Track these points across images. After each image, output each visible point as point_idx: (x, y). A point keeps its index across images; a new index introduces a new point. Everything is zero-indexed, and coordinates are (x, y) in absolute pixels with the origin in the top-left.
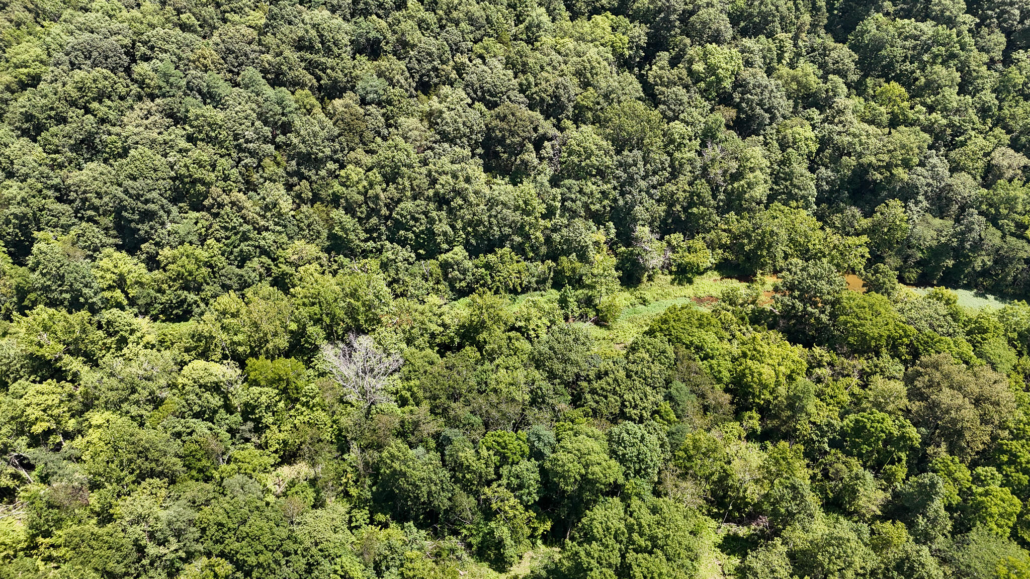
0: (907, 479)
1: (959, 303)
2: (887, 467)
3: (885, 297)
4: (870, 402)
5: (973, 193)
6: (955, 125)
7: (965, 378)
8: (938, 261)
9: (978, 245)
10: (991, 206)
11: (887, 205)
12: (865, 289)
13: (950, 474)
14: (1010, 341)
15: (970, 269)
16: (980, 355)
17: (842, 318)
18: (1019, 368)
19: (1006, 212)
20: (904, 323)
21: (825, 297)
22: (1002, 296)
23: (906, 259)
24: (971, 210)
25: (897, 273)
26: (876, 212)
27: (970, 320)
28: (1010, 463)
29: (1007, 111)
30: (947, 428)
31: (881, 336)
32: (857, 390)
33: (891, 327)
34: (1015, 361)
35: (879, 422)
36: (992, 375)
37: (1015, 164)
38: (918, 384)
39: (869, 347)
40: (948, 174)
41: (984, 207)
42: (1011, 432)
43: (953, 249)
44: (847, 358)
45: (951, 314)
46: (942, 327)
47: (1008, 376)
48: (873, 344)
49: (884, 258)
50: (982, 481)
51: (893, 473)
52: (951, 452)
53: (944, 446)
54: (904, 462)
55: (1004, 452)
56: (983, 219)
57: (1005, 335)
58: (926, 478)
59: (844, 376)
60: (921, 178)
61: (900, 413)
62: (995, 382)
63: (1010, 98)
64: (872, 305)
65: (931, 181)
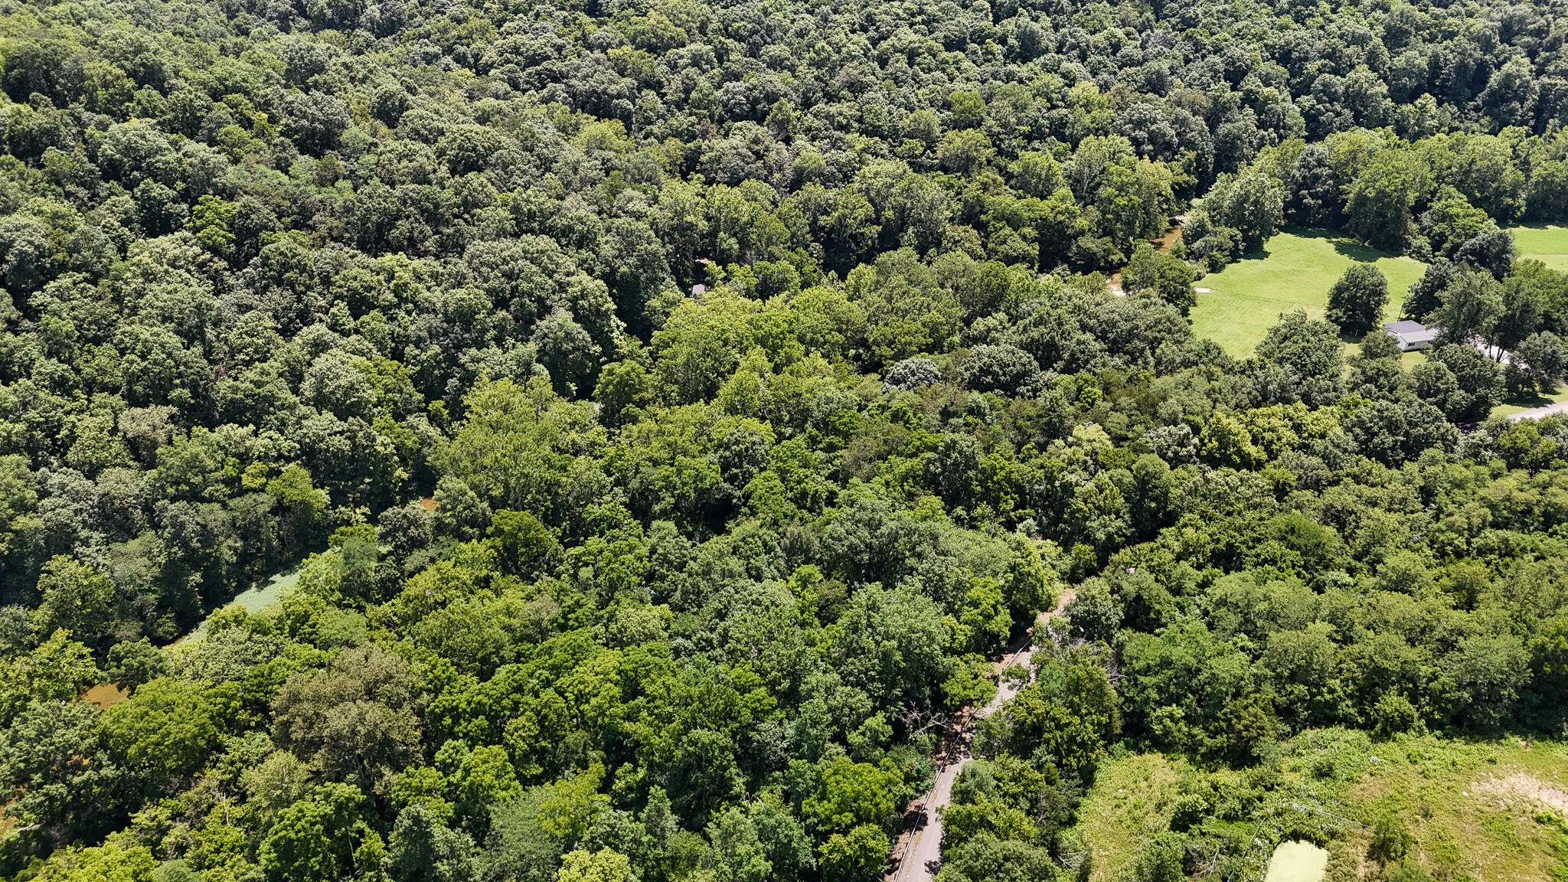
0: (387, 842)
1: (250, 612)
2: (357, 854)
3: (161, 678)
4: (268, 807)
5: (142, 484)
6: (39, 423)
7: (336, 682)
8: (181, 586)
9: (206, 535)
10: (177, 483)
11: (49, 572)
12: (126, 691)
13: (419, 791)
14: (339, 604)
15: (225, 567)
16: (326, 645)
17: (132, 751)
18: (374, 624)
19: (200, 478)
20: (214, 686)
21: (82, 748)
22: (287, 567)
23: (140, 614)
24: (159, 504)
25: (145, 639)
26: (43, 591)
27: (280, 619)
28: (456, 721)
29: (88, 370)
30: (371, 749)
31: (203, 726)
32: (239, 812)
33: (204, 705)
34: (364, 621)
35: (299, 819)
36: (357, 654)
37: (157, 421)
38: (297, 735)
39: (202, 751)
40: (90, 483)
41: (171, 490)
42: (429, 691)
43: (183, 560)
44: (188, 788)
45: (254, 631)
46: (259, 652)
47: (372, 640)
48: (202, 743)
49: (112, 636)
50: (452, 764)
51: (369, 854)
52: (398, 769)
53: (387, 771)
54: (367, 830)
55: (442, 716)
56: (182, 504)
57: (328, 603)
58: (403, 821)
59: (206, 814)
60: (59, 510)
61: (311, 785)
62: (366, 659)
63: (77, 352)
64: (154, 701)
65: (76, 506)
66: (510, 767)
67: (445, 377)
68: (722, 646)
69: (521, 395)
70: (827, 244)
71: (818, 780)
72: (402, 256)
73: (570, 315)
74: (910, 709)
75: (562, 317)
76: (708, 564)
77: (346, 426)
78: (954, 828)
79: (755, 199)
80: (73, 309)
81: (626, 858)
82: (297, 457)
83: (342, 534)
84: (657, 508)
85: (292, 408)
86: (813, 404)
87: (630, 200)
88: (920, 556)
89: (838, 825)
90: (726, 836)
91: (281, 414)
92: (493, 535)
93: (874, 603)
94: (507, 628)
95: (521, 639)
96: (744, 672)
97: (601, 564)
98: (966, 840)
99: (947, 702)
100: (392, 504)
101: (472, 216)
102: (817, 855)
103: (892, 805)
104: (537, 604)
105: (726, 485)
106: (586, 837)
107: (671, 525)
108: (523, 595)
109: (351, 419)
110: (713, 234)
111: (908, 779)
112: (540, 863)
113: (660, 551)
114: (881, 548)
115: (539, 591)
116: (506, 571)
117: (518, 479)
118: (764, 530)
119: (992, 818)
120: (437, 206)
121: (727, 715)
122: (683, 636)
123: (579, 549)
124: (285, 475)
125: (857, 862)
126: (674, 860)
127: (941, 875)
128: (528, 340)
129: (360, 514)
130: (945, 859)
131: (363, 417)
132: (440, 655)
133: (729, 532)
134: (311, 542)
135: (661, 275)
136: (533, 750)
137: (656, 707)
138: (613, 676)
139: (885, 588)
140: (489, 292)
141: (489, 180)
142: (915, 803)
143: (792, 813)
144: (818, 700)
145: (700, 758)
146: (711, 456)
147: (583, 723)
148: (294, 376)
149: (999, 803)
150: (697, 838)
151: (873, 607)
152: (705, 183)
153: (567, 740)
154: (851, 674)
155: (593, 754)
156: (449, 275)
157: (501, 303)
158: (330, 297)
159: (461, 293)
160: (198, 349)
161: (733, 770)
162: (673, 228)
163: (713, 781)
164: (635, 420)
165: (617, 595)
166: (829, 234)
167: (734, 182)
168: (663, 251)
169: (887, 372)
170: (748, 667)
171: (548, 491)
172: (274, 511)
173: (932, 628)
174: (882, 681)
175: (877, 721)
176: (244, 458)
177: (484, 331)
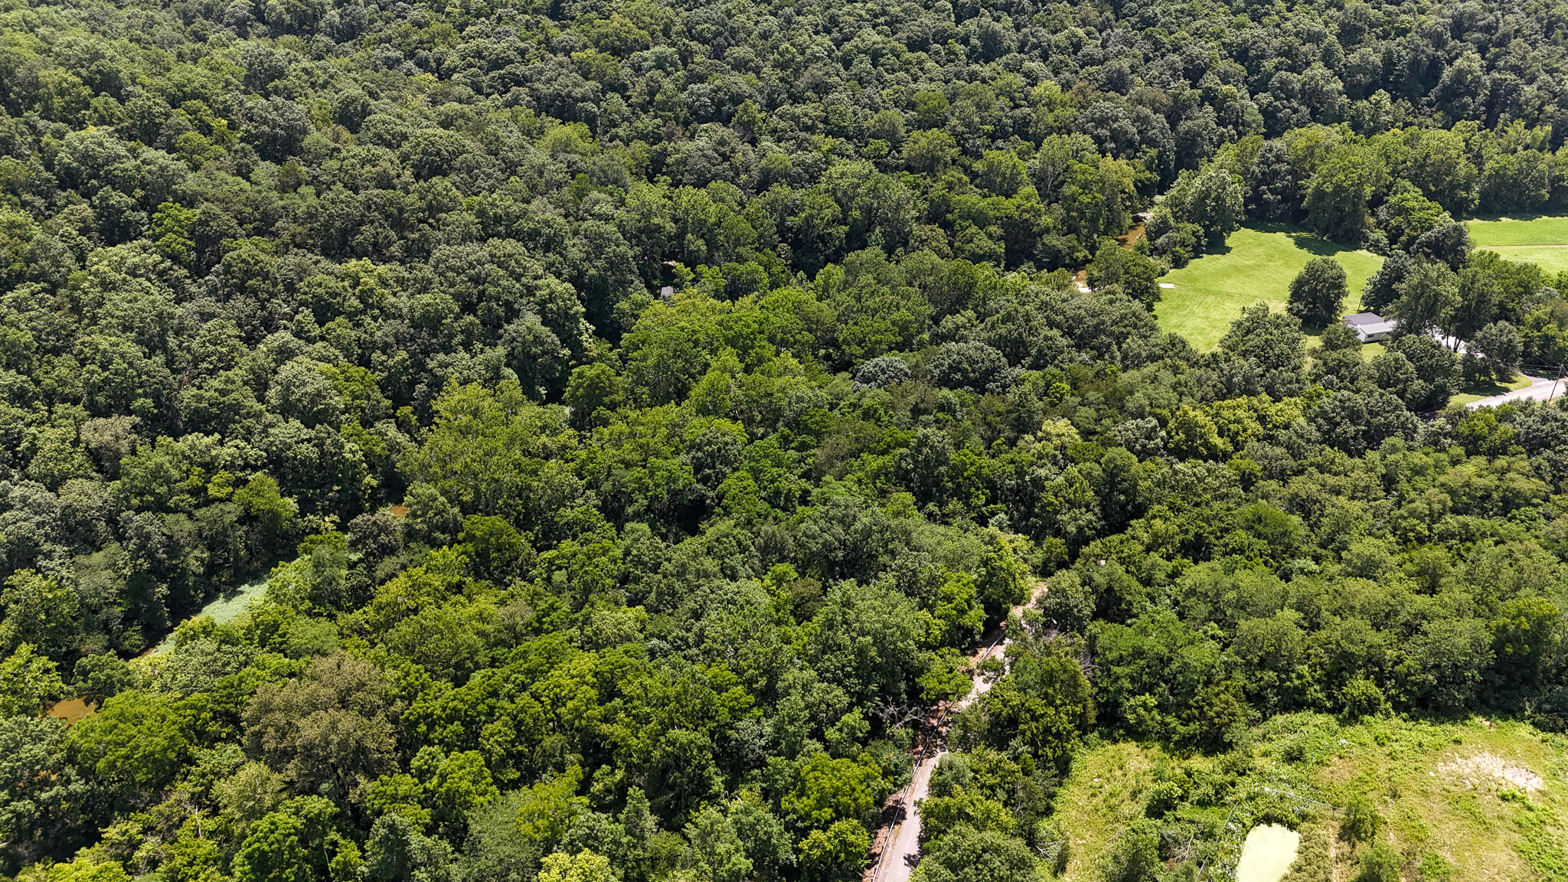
0: (364, 851)
1: (220, 622)
2: (333, 865)
3: (128, 692)
4: (240, 819)
5: (105, 495)
7: (308, 691)
8: (147, 599)
9: (173, 546)
10: (141, 494)
11: (12, 587)
12: (93, 705)
13: (394, 798)
14: (309, 613)
15: (192, 579)
16: (297, 655)
17: (101, 764)
18: (345, 631)
19: (165, 488)
20: (182, 698)
21: (51, 761)
22: (255, 577)
23: (105, 627)
24: (123, 515)
25: (112, 652)
26: (6, 607)
27: (249, 630)
28: (431, 727)
29: (48, 381)
30: (344, 759)
31: (172, 738)
32: (211, 824)
33: (172, 717)
34: (335, 629)
35: (272, 832)
36: (331, 662)
37: (120, 431)
38: (270, 744)
39: (172, 764)
40: (52, 495)
41: (135, 502)
42: (402, 698)
43: (149, 571)
44: (159, 802)
45: (222, 642)
46: (228, 664)
47: (344, 648)
48: (172, 756)
49: (77, 651)
50: (428, 771)
51: (345, 863)
52: (373, 777)
53: (362, 780)
54: (342, 840)
55: (416, 723)
56: (149, 514)
57: (298, 612)
58: (379, 830)
59: (178, 826)
60: (21, 524)
61: (283, 796)
62: (339, 667)
63: (36, 363)
64: (122, 714)
65: (38, 518)
66: (487, 772)
67: (412, 383)
68: (698, 646)
69: (490, 400)
70: (795, 245)
71: (797, 776)
72: (366, 262)
73: (538, 319)
74: (887, 703)
75: (531, 320)
76: (683, 565)
77: (313, 433)
78: (932, 821)
79: (722, 200)
80: (31, 320)
81: (606, 859)
82: (264, 466)
83: (312, 542)
84: (630, 510)
85: (258, 416)
86: (784, 403)
87: (596, 202)
88: (893, 554)
89: (818, 821)
90: (704, 835)
91: (247, 422)
92: (464, 540)
93: (849, 598)
94: (481, 634)
95: (496, 645)
96: (721, 671)
97: (575, 567)
98: (945, 832)
99: (923, 696)
100: (361, 511)
101: (438, 221)
102: (797, 851)
103: (871, 800)
104: (511, 609)
105: (699, 486)
106: (566, 840)
107: (644, 527)
108: (496, 600)
109: (318, 426)
110: (680, 236)
111: (886, 774)
112: (520, 866)
113: (635, 552)
114: (855, 544)
115: (513, 596)
116: (478, 577)
117: (488, 485)
118: (738, 529)
119: (968, 810)
120: (401, 211)
121: (705, 714)
122: (659, 637)
123: (552, 553)
124: (252, 484)
125: (837, 857)
126: (654, 860)
127: (920, 867)
128: (496, 345)
129: (329, 521)
130: (924, 852)
131: (330, 424)
132: (413, 661)
133: (703, 533)
134: (280, 551)
135: (629, 277)
136: (510, 755)
137: (634, 708)
138: (589, 678)
139: (860, 585)
140: (456, 297)
141: (454, 184)
142: (893, 797)
143: (771, 810)
144: (795, 696)
145: (677, 758)
146: (683, 457)
147: (560, 726)
148: (260, 385)
149: (976, 794)
150: (677, 837)
151: (847, 604)
152: (671, 185)
153: (544, 744)
154: (827, 671)
155: (571, 757)
156: (415, 280)
157: (468, 308)
158: (294, 304)
159: (426, 298)
160: (160, 359)
161: (712, 769)
162: (641, 231)
163: (691, 780)
164: (606, 423)
165: (592, 597)
166: (796, 234)
167: (701, 183)
168: (631, 253)
169: (858, 370)
170: (724, 666)
171: (520, 496)
172: (241, 521)
173: (905, 624)
174: (858, 677)
175: (853, 718)
176: (210, 468)
177: (452, 336)
